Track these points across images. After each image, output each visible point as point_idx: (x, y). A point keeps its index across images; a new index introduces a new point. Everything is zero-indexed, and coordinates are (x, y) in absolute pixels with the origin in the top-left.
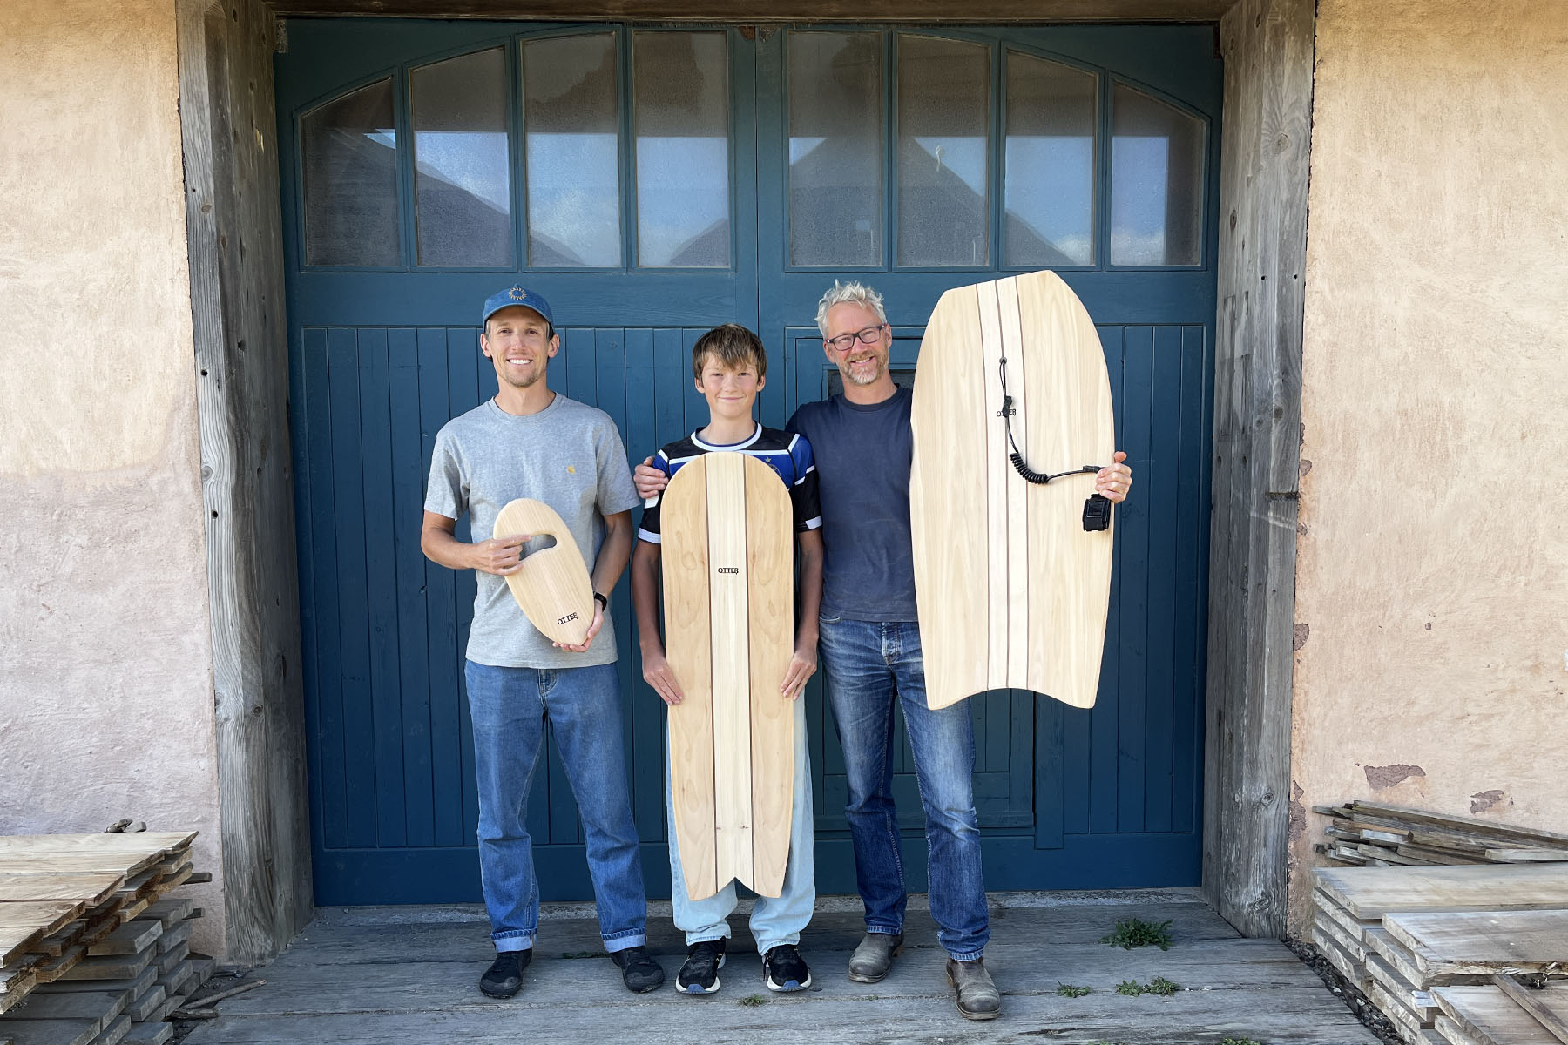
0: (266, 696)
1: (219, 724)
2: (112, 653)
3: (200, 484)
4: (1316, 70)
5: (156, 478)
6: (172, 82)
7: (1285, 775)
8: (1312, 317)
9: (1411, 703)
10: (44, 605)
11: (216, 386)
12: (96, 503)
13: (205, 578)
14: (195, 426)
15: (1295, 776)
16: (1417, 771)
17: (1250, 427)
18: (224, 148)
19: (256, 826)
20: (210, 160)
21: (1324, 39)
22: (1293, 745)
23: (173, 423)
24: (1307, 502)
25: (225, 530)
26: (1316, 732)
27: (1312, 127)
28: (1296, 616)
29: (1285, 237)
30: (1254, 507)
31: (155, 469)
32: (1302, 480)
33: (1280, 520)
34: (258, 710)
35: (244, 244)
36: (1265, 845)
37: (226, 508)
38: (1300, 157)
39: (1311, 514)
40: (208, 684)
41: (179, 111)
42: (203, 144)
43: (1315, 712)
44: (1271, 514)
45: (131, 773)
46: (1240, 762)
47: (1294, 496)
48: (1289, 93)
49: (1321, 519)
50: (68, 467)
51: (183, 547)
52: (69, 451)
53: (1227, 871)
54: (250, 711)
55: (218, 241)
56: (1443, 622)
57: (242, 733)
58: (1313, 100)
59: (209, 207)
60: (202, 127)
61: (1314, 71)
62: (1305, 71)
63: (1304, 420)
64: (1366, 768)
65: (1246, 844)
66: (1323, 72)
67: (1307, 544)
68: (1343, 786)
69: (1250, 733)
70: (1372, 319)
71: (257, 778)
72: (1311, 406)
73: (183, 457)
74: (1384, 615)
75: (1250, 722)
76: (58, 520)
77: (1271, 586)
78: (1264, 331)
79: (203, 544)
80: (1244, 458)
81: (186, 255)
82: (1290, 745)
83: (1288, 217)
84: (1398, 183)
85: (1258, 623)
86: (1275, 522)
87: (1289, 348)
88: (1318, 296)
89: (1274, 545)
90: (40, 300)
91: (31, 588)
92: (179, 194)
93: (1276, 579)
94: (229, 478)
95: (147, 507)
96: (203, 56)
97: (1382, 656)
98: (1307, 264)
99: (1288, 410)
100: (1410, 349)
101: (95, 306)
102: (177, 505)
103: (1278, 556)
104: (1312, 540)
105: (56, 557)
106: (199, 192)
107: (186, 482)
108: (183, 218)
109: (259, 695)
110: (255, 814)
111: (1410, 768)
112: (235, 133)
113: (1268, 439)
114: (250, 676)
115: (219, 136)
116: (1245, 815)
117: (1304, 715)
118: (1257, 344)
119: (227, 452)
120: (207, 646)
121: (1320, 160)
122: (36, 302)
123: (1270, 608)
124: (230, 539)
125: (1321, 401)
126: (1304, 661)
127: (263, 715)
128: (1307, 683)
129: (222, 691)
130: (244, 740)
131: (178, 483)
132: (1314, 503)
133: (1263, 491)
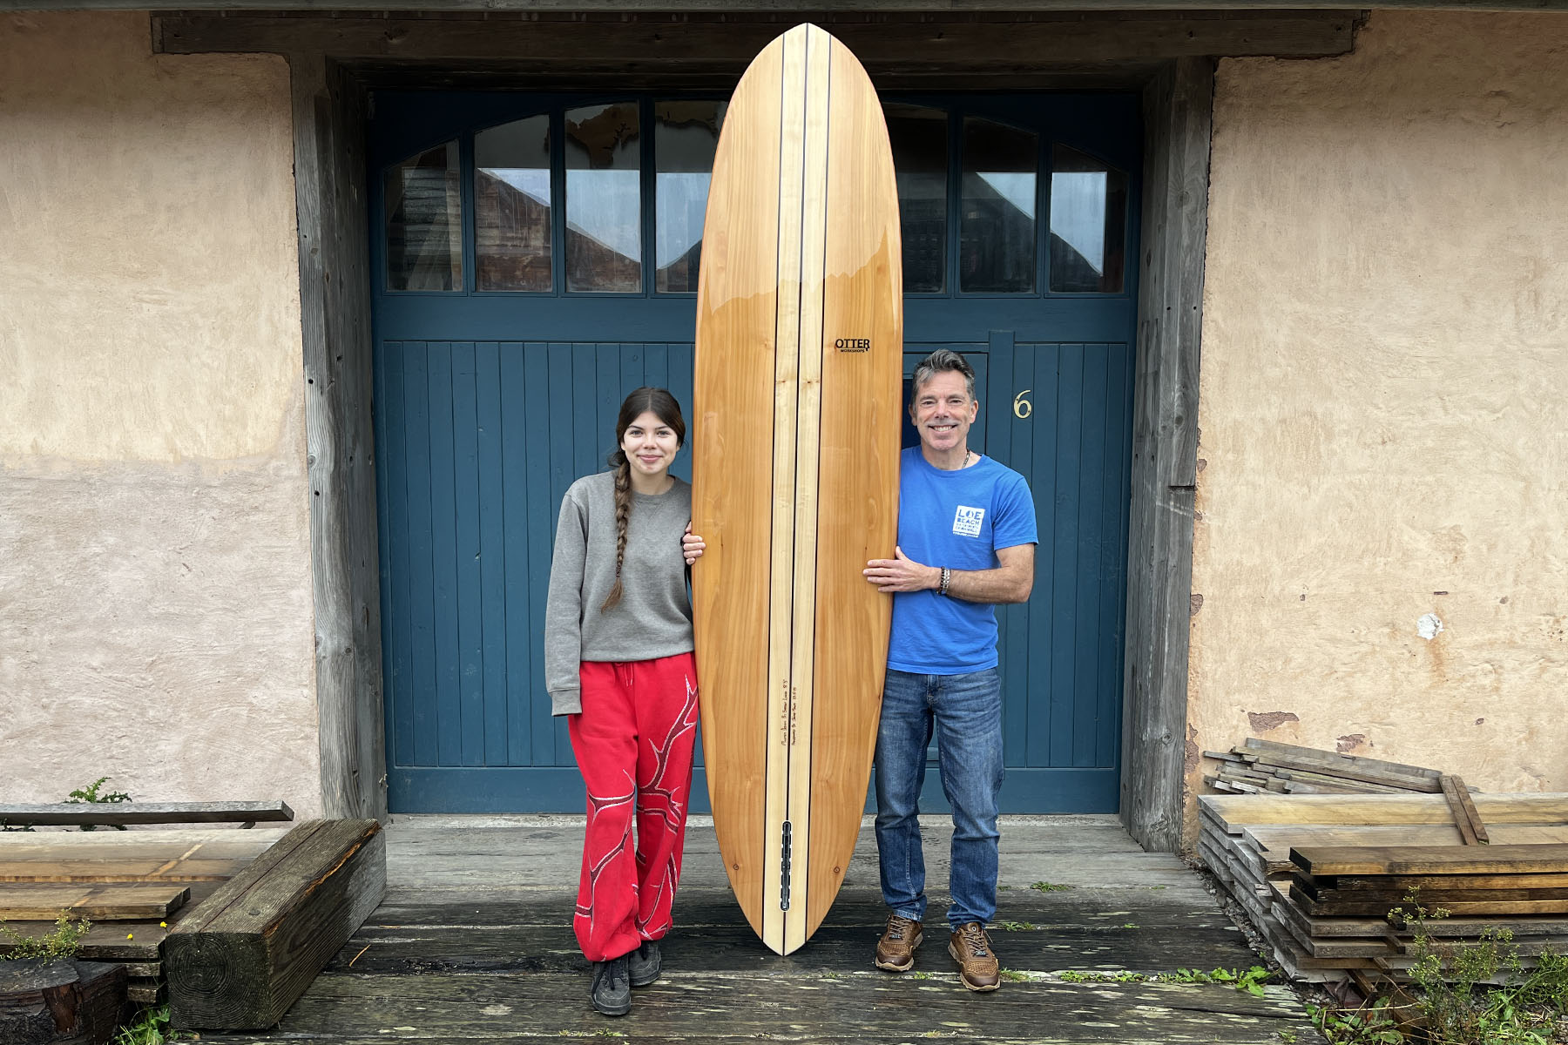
0: (355, 640)
1: (319, 662)
2: (236, 603)
3: (306, 470)
4: (1213, 139)
5: (274, 463)
6: (289, 151)
7: (1181, 719)
8: (1209, 340)
9: (1287, 661)
10: (184, 565)
11: (320, 392)
12: (225, 485)
13: (309, 545)
14: (303, 424)
15: (1190, 720)
16: (1292, 717)
17: (1158, 432)
18: (329, 203)
19: (346, 743)
20: (318, 212)
21: (1220, 114)
22: (1189, 694)
23: (285, 421)
24: (1202, 493)
25: (326, 507)
26: (1208, 684)
27: (1209, 186)
28: (1193, 588)
29: (1186, 275)
30: (1159, 497)
31: (272, 457)
32: (1198, 476)
33: (1180, 509)
34: (348, 650)
35: (342, 278)
36: (1165, 776)
37: (326, 489)
38: (1199, 209)
39: (1206, 504)
40: (310, 630)
41: (294, 173)
42: (313, 200)
43: (1208, 667)
44: (1172, 503)
45: (251, 699)
46: (1146, 709)
47: (1192, 488)
48: (1191, 159)
49: (1214, 508)
50: (204, 455)
51: (292, 519)
52: (205, 442)
53: (1137, 797)
54: (343, 650)
55: (323, 277)
56: (1315, 595)
57: (336, 668)
58: (1209, 164)
59: (317, 250)
60: (312, 186)
61: (1211, 140)
62: (1203, 139)
63: (1200, 425)
64: (1250, 714)
65: (1149, 774)
66: (1219, 141)
67: (1202, 529)
68: (1230, 729)
69: (1153, 683)
70: (1257, 343)
71: (346, 706)
72: (1205, 414)
73: (293, 448)
74: (1266, 588)
75: (1153, 675)
76: (196, 498)
77: (1172, 562)
78: (1168, 353)
79: (307, 517)
80: (1153, 457)
81: (298, 288)
82: (1186, 694)
83: (1188, 258)
84: (1280, 232)
85: (1162, 593)
86: (1176, 510)
87: (1189, 366)
88: (1213, 324)
89: (1174, 529)
90: (184, 323)
91: (174, 550)
92: (293, 240)
93: (1176, 557)
94: (329, 465)
95: (265, 487)
96: (313, 130)
97: (1264, 622)
98: (1204, 298)
99: (1187, 419)
100: (1289, 368)
101: (227, 328)
102: (288, 486)
103: (1177, 538)
104: (1206, 525)
105: (194, 526)
106: (309, 239)
107: (295, 469)
108: (296, 260)
109: (350, 638)
110: (345, 734)
111: (1286, 715)
112: (337, 189)
113: (1171, 442)
114: (343, 624)
115: (325, 193)
116: (1150, 751)
117: (1199, 670)
118: (1163, 362)
119: (327, 443)
120: (310, 599)
121: (1215, 213)
122: (180, 325)
123: (1171, 581)
124: (329, 514)
125: (1215, 411)
126: (1199, 625)
127: (352, 655)
128: (1202, 643)
129: (321, 634)
130: (338, 674)
131: (289, 469)
132: (1209, 495)
133: (1167, 484)
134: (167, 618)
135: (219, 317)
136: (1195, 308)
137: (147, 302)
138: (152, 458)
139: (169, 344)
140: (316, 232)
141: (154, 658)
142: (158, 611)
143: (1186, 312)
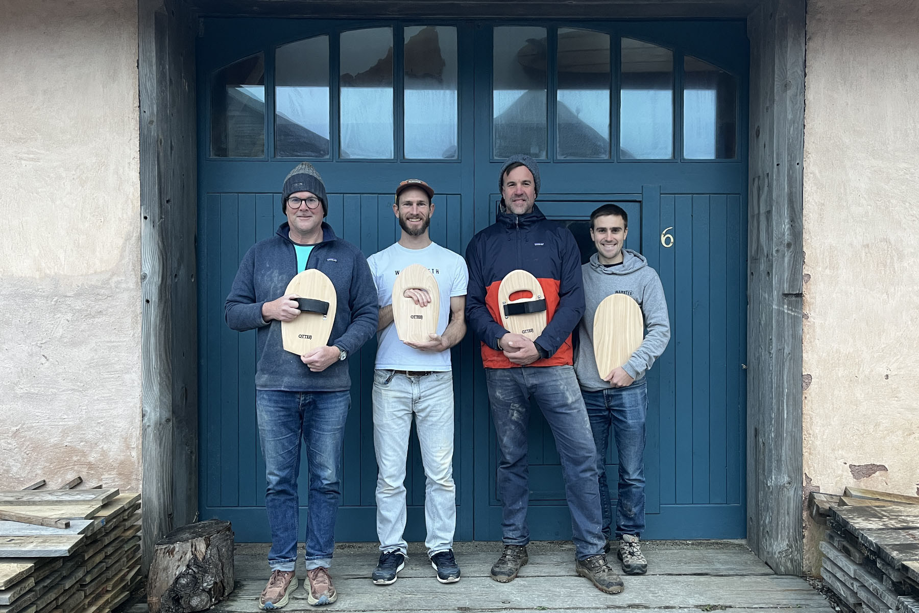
0: (173, 412)
1: (144, 429)
2: (82, 385)
3: (140, 284)
4: (807, 44)
5: (115, 279)
6: (134, 50)
7: (799, 469)
8: (809, 187)
9: (877, 425)
10: (43, 356)
11: (152, 225)
12: (78, 295)
13: (140, 339)
14: (139, 249)
15: (806, 470)
16: (883, 468)
17: (772, 254)
18: (163, 88)
19: (164, 492)
20: (155, 95)
21: (811, 26)
22: (804, 450)
23: (125, 247)
24: (809, 300)
25: (154, 311)
26: (818, 443)
27: (805, 77)
28: (804, 370)
29: (791, 141)
30: (775, 302)
31: (113, 274)
32: (805, 286)
33: (792, 310)
34: (168, 420)
35: (173, 144)
36: (788, 514)
37: (154, 298)
38: (798, 94)
39: (811, 307)
40: (139, 405)
41: (138, 67)
42: (152, 85)
43: (817, 430)
44: (786, 307)
45: (91, 459)
46: (770, 461)
47: (800, 295)
48: (792, 57)
49: (817, 310)
50: (62, 273)
51: (128, 320)
52: (63, 263)
53: (764, 529)
54: (163, 420)
55: (157, 141)
56: (896, 375)
57: (158, 434)
58: (805, 61)
59: (153, 121)
60: (151, 76)
62: (800, 43)
63: (805, 249)
64: (850, 466)
65: (775, 512)
66: (811, 44)
67: (809, 326)
68: (836, 477)
69: (776, 442)
70: (845, 189)
71: (165, 463)
72: (809, 241)
73: (130, 268)
74: (859, 370)
75: (776, 436)
76: (55, 305)
77: (786, 351)
78: (778, 196)
79: (140, 319)
80: (768, 273)
81: (138, 149)
82: (802, 451)
83: (792, 129)
84: (858, 109)
85: (780, 373)
86: (789, 312)
87: (795, 206)
88: (812, 175)
89: (788, 325)
90: (52, 175)
91: (36, 345)
92: (136, 114)
93: (790, 347)
94: (157, 280)
95: (108, 297)
96: (153, 35)
97: (858, 395)
98: (805, 157)
99: (795, 244)
100: (869, 207)
101: (84, 178)
102: (126, 296)
103: (791, 332)
104: (812, 323)
105: (52, 326)
106: (148, 113)
107: (132, 282)
108: (137, 128)
109: (169, 411)
110: (163, 485)
111: (878, 466)
112: (171, 80)
113: (783, 261)
114: (165, 400)
115: (161, 81)
116: (775, 494)
117: (811, 432)
118: (775, 204)
119: (157, 264)
120: (140, 382)
121: (810, 96)
122: (49, 176)
123: (787, 364)
124: (156, 316)
125: (815, 238)
126: (809, 398)
127: (171, 423)
128: (812, 412)
129: (147, 409)
130: (160, 439)
131: (127, 283)
132: (813, 300)
133: (781, 293)
134: (29, 397)
135: (78, 170)
136: (798, 164)
137: (25, 160)
138: (23, 275)
139: (40, 190)
140: (153, 109)
141: (18, 428)
142: (22, 391)
143: (791, 167)
